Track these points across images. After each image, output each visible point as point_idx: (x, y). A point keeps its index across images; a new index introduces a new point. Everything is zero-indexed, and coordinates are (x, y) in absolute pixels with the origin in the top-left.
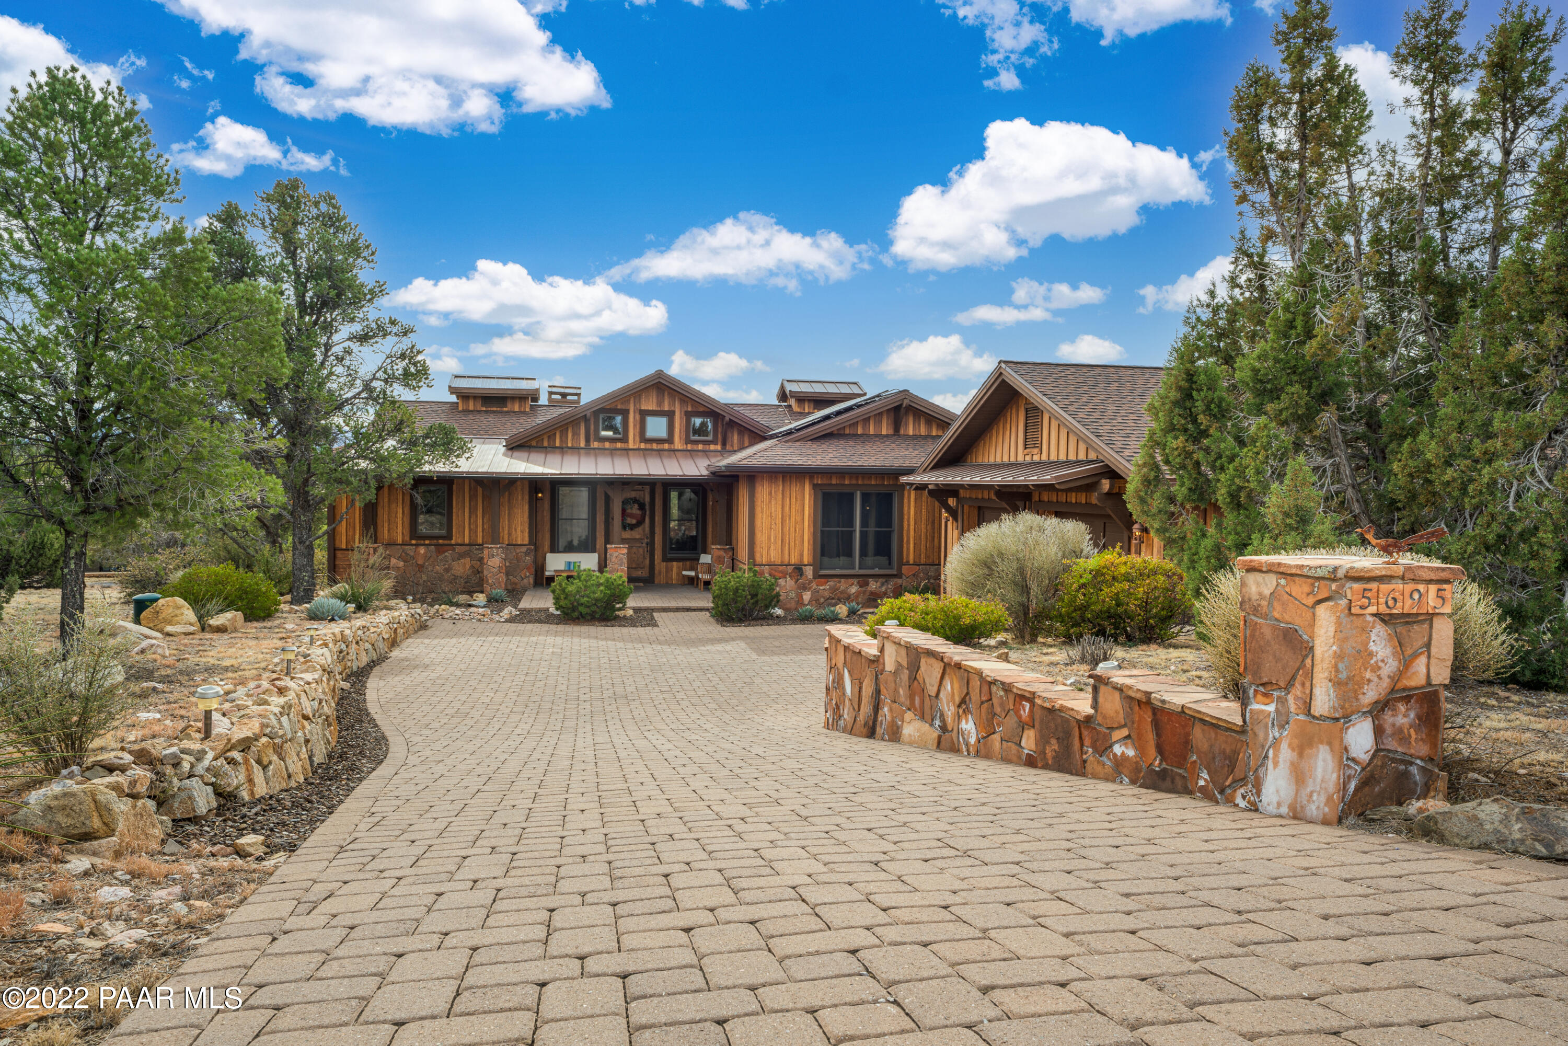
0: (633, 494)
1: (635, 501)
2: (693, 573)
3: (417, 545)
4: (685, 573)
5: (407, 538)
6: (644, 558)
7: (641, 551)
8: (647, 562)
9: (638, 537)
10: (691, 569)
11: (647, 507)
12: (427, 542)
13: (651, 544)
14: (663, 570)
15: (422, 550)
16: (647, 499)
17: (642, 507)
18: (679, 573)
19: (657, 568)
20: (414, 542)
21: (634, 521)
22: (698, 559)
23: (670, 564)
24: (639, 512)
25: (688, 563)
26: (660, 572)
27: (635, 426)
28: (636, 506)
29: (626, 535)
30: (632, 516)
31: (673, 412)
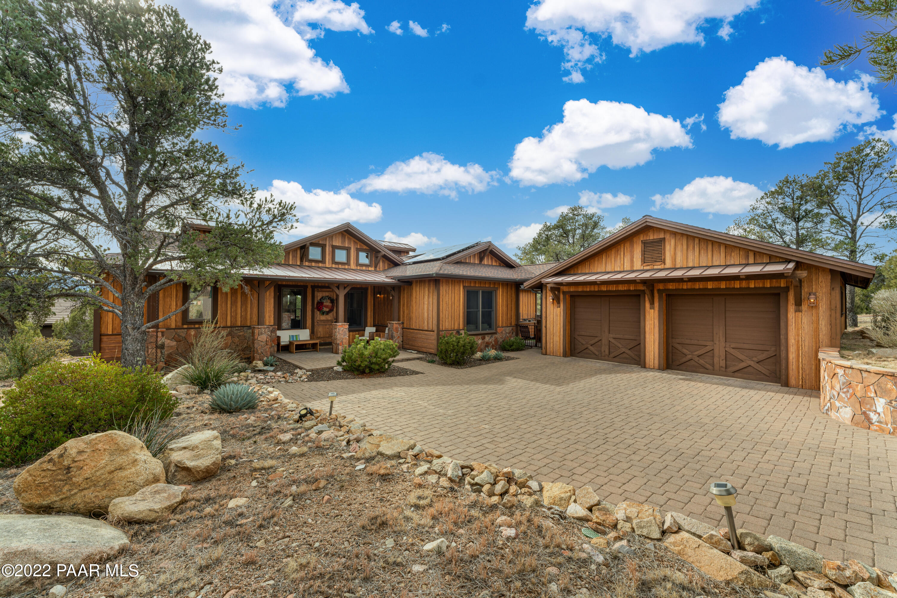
0: (327, 294)
3: (188, 329)
9: (329, 319)
12: (197, 326)
16: (335, 297)
17: (332, 301)
20: (185, 326)
21: (327, 309)
24: (330, 304)
27: (329, 254)
28: (329, 301)
29: (323, 318)
30: (327, 307)
31: (350, 248)
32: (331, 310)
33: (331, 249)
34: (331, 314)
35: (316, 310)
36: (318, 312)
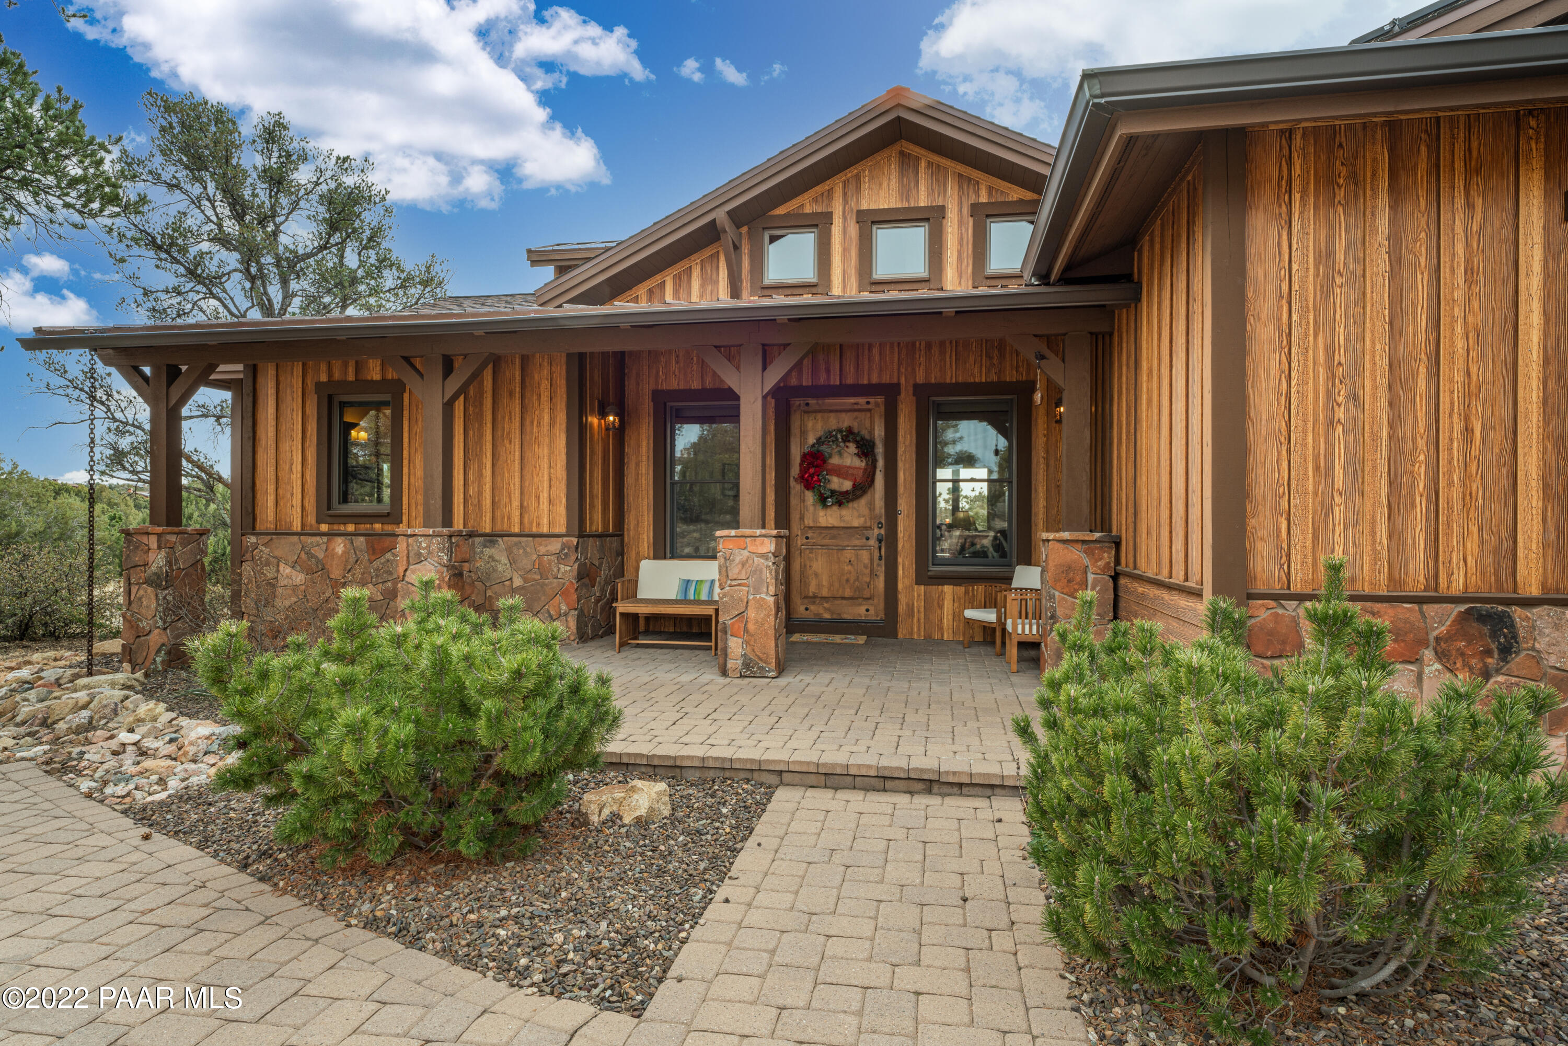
0: (846, 421)
1: (849, 435)
2: (990, 616)
3: (330, 535)
4: (970, 613)
5: (311, 519)
6: (873, 574)
7: (865, 555)
8: (880, 583)
9: (856, 523)
10: (988, 604)
11: (880, 449)
12: (351, 528)
13: (889, 540)
14: (919, 604)
15: (339, 546)
16: (879, 432)
17: (866, 449)
18: (957, 615)
19: (903, 599)
20: (324, 528)
21: (847, 485)
22: (1009, 579)
23: (935, 590)
24: (859, 463)
25: (979, 589)
26: (910, 609)
27: (845, 251)
28: (852, 448)
29: (829, 517)
30: (841, 472)
31: (941, 211)
32: (862, 488)
33: (853, 230)
34: (862, 504)
35: (796, 487)
36: (810, 497)
